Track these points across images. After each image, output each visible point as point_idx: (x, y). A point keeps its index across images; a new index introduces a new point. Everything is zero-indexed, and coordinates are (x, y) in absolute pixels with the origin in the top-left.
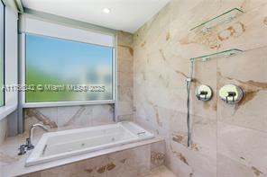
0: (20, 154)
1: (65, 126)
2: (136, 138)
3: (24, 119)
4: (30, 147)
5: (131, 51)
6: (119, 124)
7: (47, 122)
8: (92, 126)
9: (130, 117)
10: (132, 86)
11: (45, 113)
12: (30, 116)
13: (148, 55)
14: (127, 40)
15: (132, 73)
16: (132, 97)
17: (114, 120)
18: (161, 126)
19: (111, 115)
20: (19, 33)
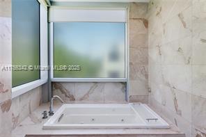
0: (44, 118)
1: (81, 99)
2: (145, 124)
3: (52, 90)
4: (51, 114)
5: (146, 23)
6: (130, 105)
7: (67, 94)
8: (104, 103)
9: (144, 98)
10: (147, 63)
11: (67, 87)
12: (56, 88)
13: (164, 25)
14: (141, 12)
15: (147, 48)
16: (147, 76)
17: (126, 100)
18: (180, 114)
19: (123, 95)
20: (49, 23)
